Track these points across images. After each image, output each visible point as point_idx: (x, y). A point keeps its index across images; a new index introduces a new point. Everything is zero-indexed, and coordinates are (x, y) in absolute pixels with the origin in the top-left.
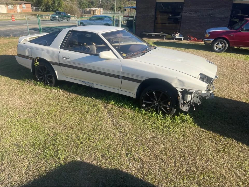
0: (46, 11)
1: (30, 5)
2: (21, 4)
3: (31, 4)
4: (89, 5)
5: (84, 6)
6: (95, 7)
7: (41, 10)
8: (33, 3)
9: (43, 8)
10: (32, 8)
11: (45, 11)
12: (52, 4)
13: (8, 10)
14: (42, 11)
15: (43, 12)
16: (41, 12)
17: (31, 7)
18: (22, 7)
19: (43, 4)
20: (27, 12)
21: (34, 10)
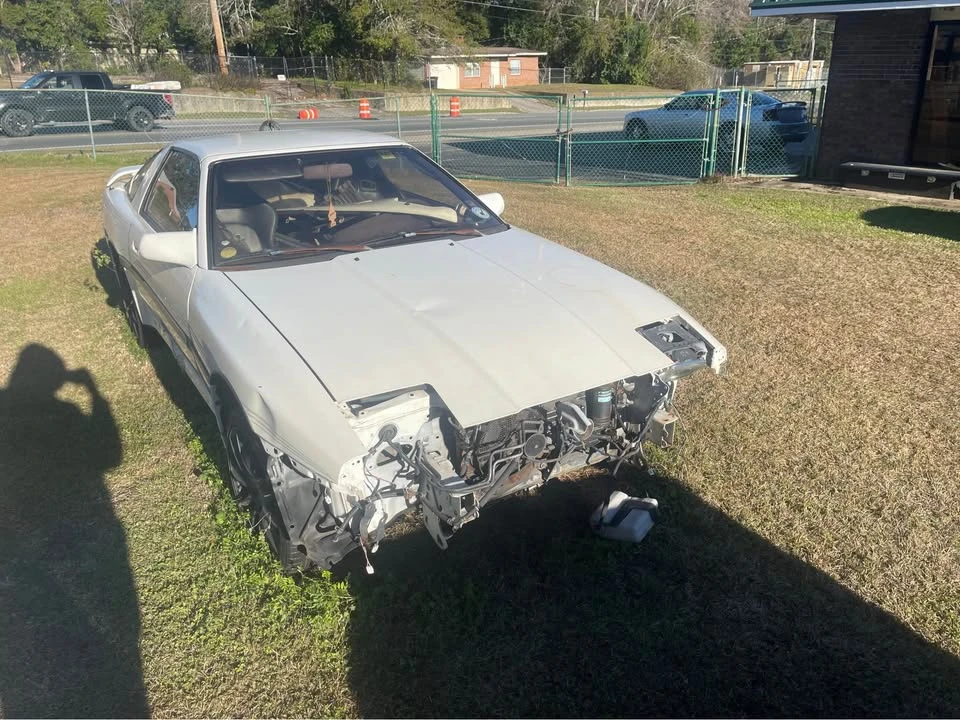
0: (587, 81)
1: (537, 59)
2: (505, 59)
3: (540, 57)
4: (764, 49)
5: (744, 53)
6: (791, 54)
7: (573, 76)
8: (545, 54)
9: (579, 71)
10: (542, 72)
11: (585, 81)
12: (610, 55)
13: (463, 81)
14: (573, 80)
15: (576, 85)
16: (571, 85)
17: (540, 66)
18: (510, 69)
19: (580, 56)
20: (522, 84)
21: (547, 77)
